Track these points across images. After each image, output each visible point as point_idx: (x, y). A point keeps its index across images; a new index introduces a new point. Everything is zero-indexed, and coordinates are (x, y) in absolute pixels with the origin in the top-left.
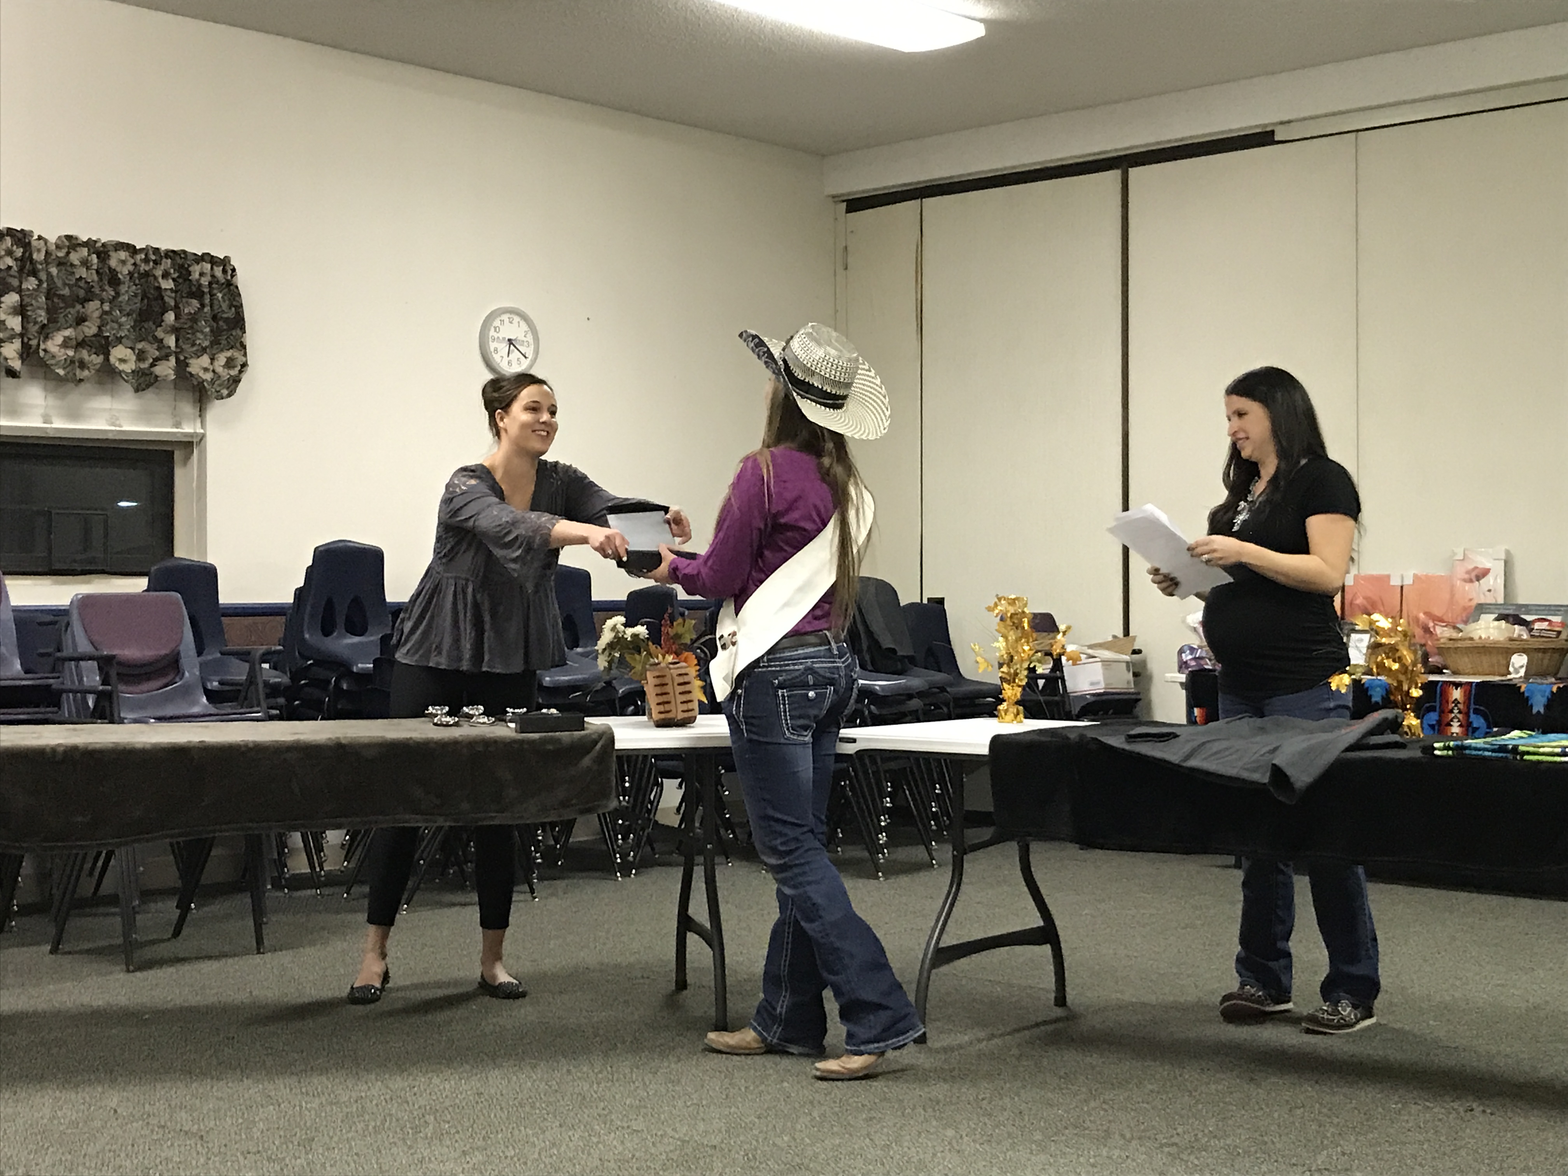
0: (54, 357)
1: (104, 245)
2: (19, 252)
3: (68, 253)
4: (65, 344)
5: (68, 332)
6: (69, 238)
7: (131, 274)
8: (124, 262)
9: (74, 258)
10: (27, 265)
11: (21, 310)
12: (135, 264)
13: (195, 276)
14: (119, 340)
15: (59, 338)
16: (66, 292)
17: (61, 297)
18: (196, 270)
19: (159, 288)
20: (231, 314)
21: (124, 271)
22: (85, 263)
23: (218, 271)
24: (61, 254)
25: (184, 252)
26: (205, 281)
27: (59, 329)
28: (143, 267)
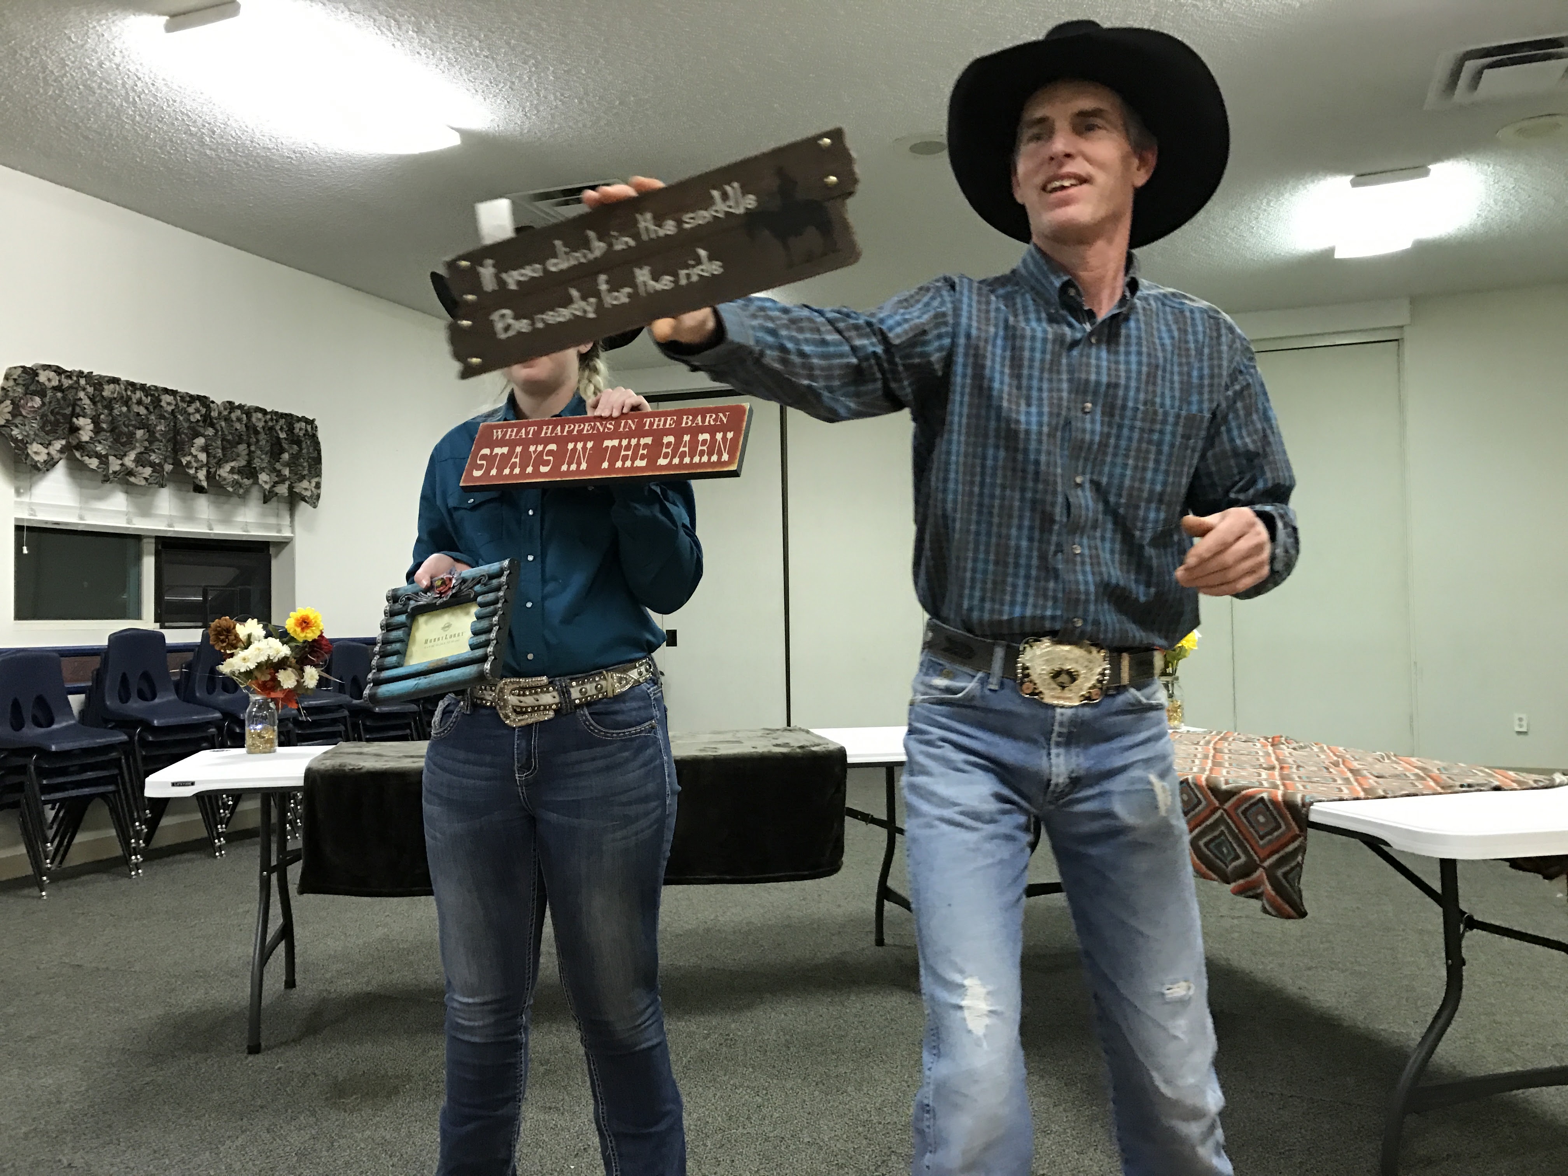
0: (225, 479)
1: (249, 408)
2: (203, 411)
3: (230, 413)
4: (232, 471)
5: (233, 464)
6: (230, 403)
7: (263, 428)
8: (260, 420)
9: (233, 416)
10: (208, 420)
11: (205, 449)
12: (266, 422)
13: (297, 431)
14: (263, 470)
15: (227, 467)
16: (230, 437)
17: (228, 441)
18: (297, 426)
19: (278, 438)
20: (315, 455)
21: (260, 425)
22: (239, 420)
23: (309, 428)
24: (226, 413)
25: (291, 415)
26: (301, 434)
27: (227, 462)
28: (270, 424)
